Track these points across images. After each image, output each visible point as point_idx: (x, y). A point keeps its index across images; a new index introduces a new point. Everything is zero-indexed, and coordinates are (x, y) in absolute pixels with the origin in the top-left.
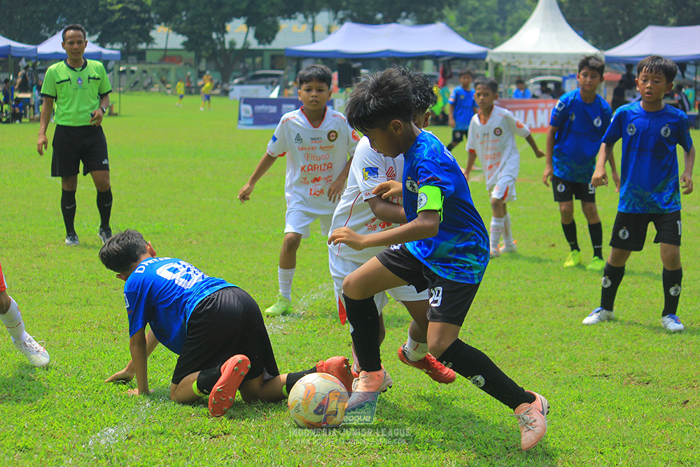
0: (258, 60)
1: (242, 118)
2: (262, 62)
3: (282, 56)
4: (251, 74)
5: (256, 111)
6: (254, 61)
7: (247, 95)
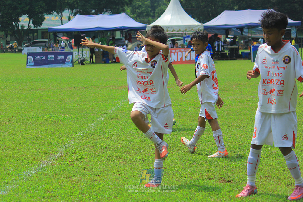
0: (35, 34)
1: (29, 63)
2: (37, 35)
3: (47, 32)
4: (32, 42)
5: (35, 59)
6: (33, 35)
7: (30, 52)
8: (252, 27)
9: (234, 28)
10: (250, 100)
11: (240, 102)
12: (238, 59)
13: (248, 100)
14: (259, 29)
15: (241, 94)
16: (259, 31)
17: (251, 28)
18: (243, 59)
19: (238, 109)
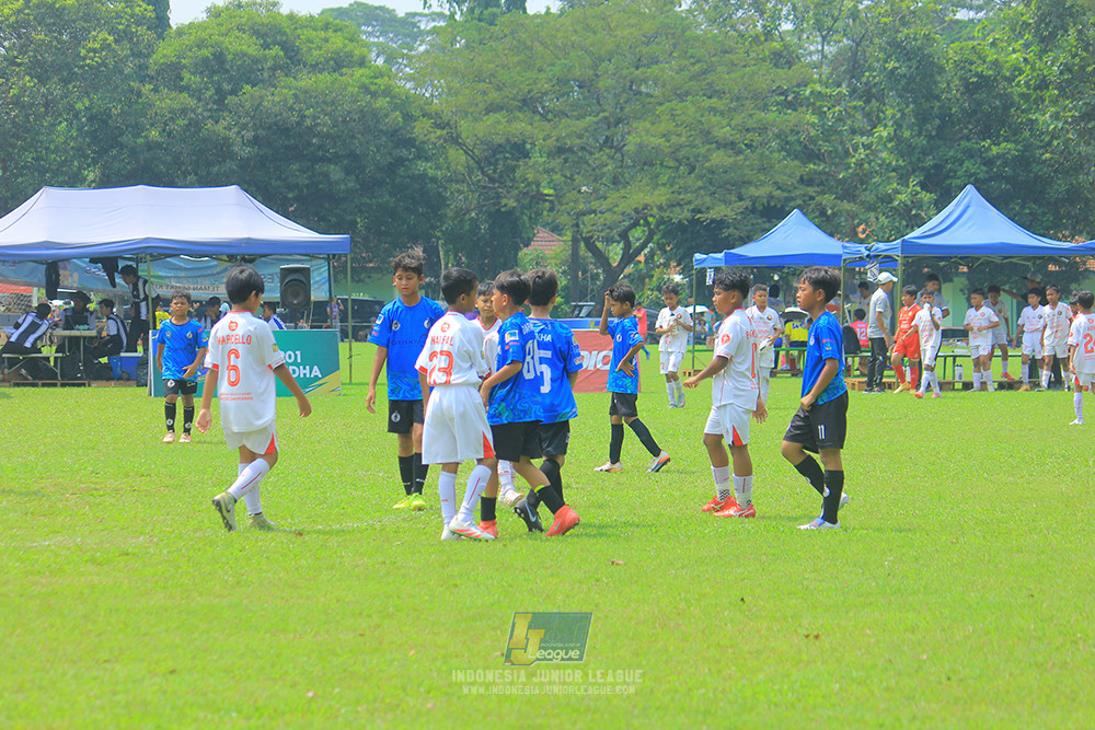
8: (151, 255)
9: (79, 257)
10: (136, 551)
11: (94, 561)
12: (94, 384)
13: (128, 554)
14: (182, 264)
15: (100, 527)
16: (183, 274)
17: (148, 258)
18: (116, 386)
19: (85, 591)
